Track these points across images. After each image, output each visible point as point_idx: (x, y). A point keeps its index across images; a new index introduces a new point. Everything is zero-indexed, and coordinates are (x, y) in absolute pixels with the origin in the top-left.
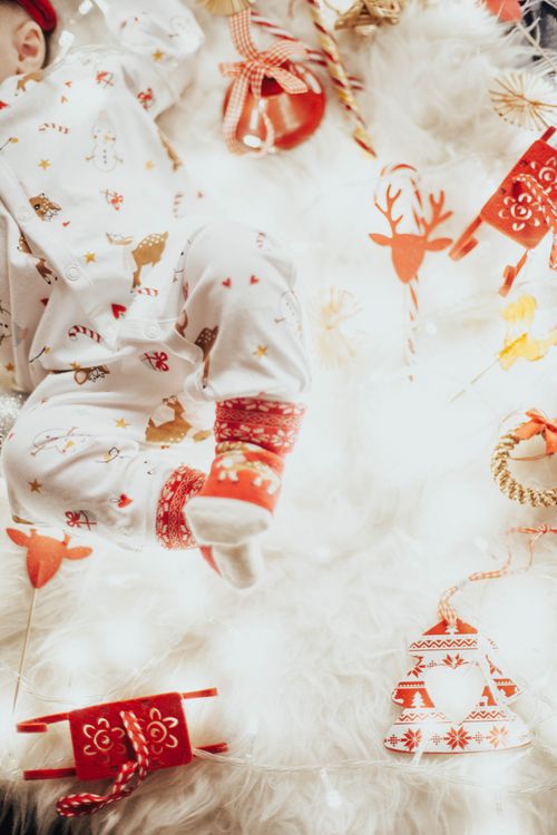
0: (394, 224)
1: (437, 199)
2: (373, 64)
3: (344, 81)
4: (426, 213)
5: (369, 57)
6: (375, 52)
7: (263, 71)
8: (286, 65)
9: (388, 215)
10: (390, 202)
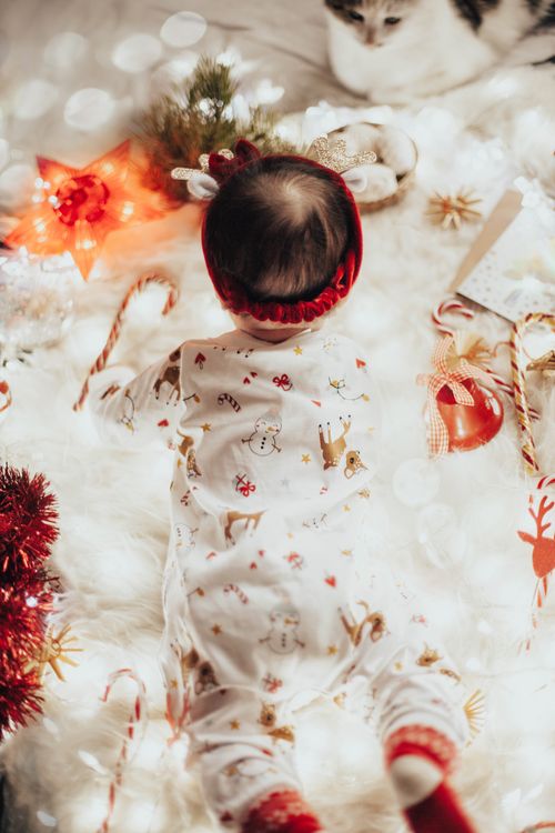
0: (541, 529)
2: (551, 399)
3: (525, 408)
5: (548, 395)
7: (445, 382)
9: (539, 520)
10: (543, 511)
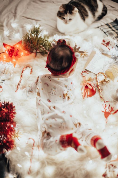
0: (105, 110)
1: (112, 108)
2: (105, 88)
3: (100, 89)
4: (110, 109)
5: (104, 87)
6: (105, 86)
7: (86, 84)
8: (90, 85)
9: (105, 108)
10: (105, 107)
